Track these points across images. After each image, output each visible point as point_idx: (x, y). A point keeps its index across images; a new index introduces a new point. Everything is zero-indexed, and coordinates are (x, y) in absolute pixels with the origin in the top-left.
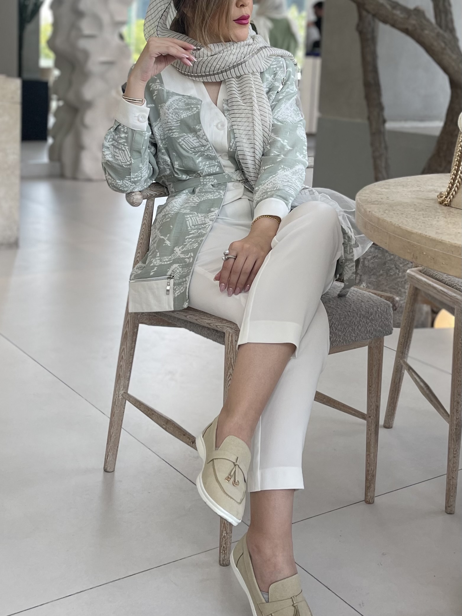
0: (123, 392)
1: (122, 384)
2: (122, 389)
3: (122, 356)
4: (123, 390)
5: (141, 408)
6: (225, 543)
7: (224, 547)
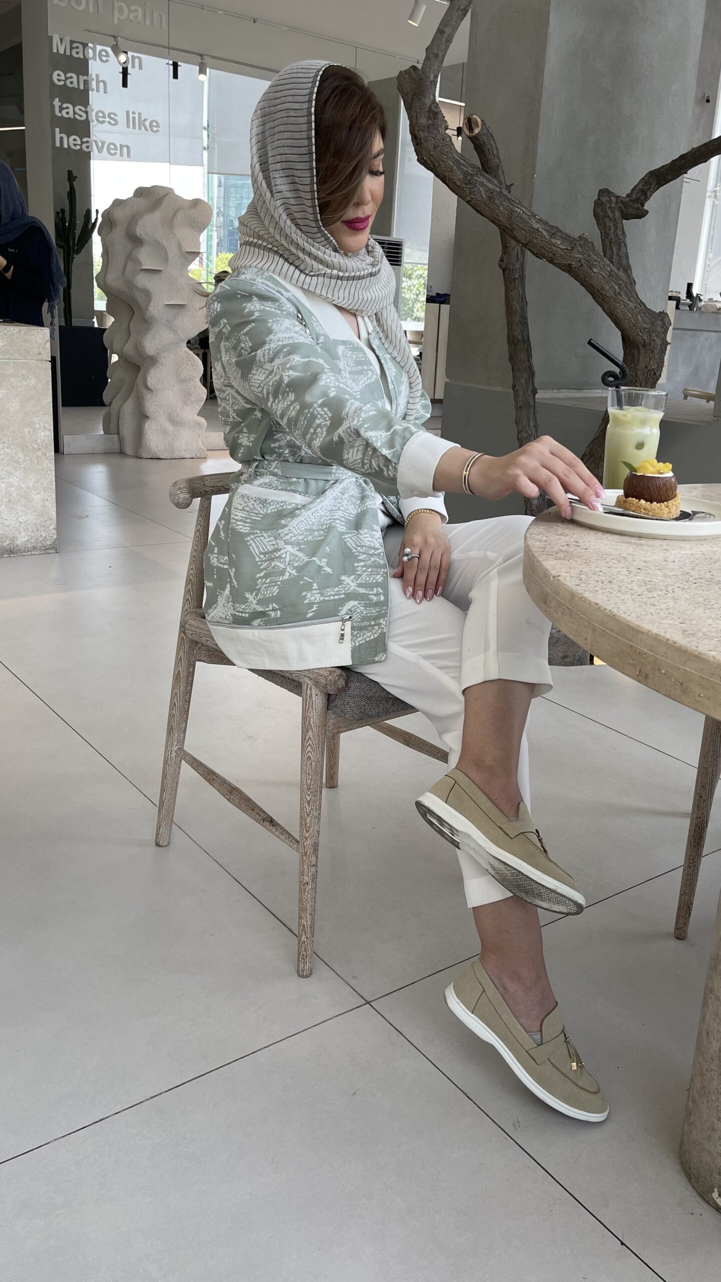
0: (177, 747)
1: (174, 738)
2: (175, 744)
3: (175, 703)
4: (177, 745)
5: (199, 771)
6: (305, 950)
7: (303, 955)
